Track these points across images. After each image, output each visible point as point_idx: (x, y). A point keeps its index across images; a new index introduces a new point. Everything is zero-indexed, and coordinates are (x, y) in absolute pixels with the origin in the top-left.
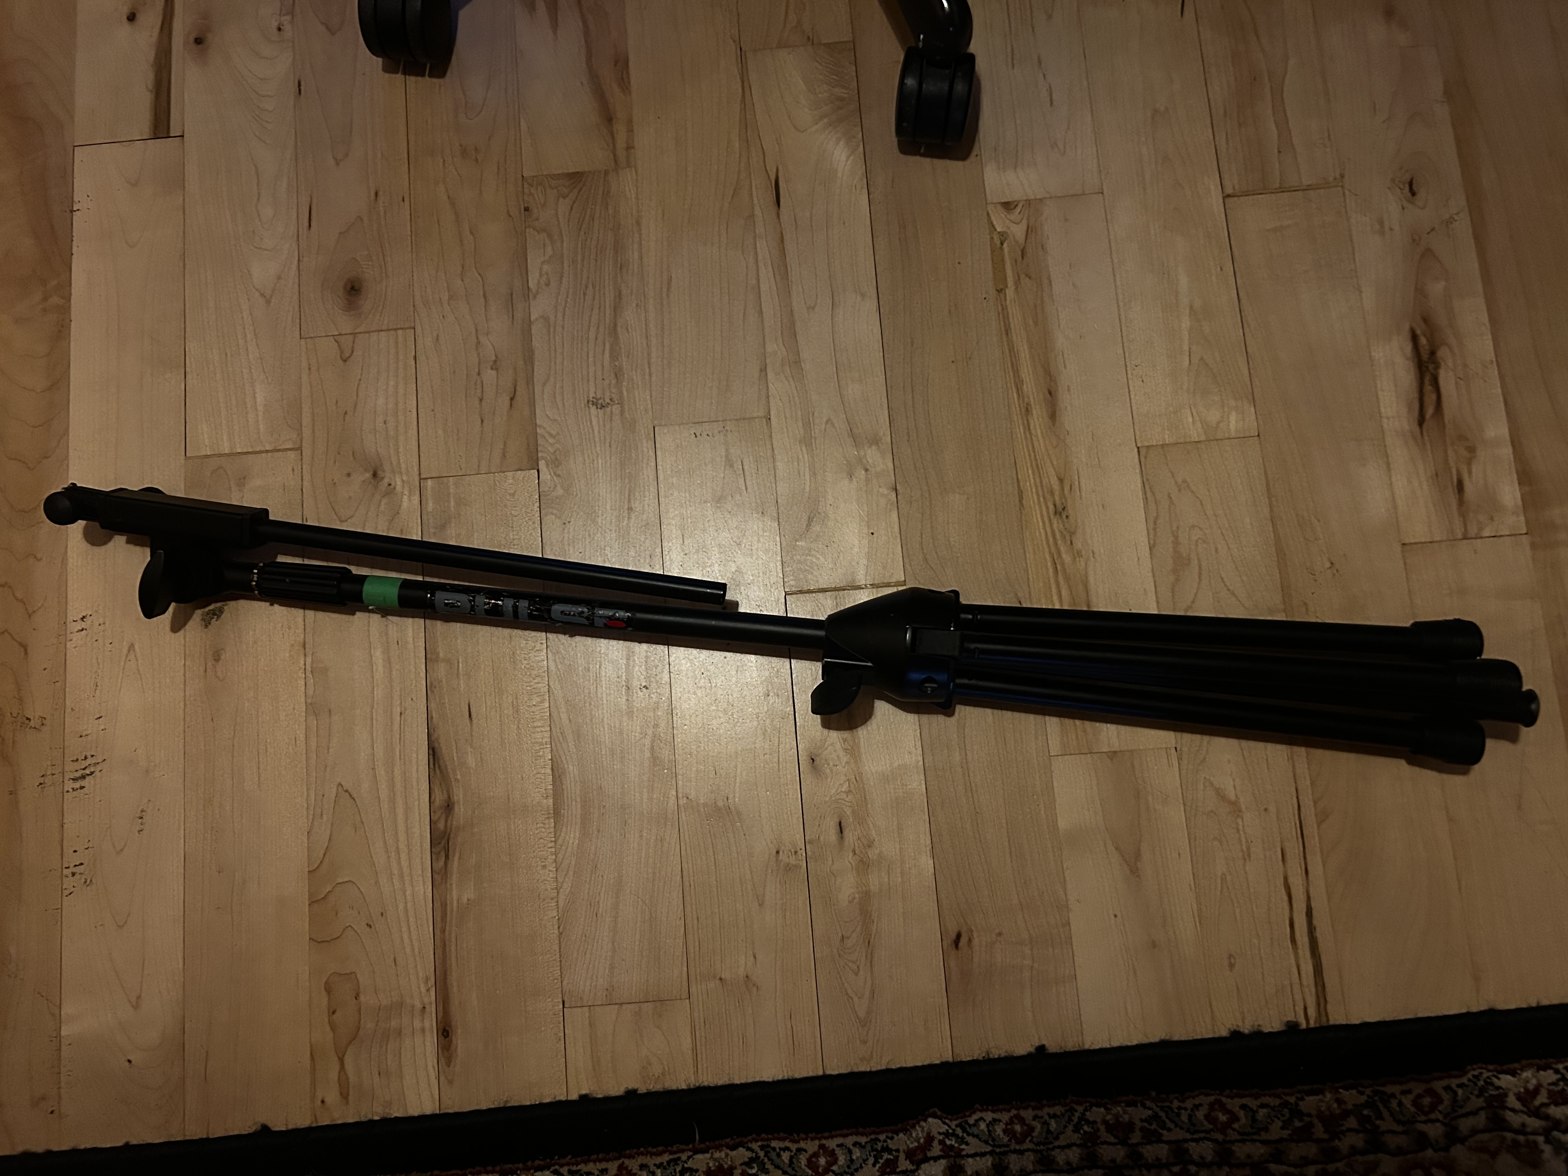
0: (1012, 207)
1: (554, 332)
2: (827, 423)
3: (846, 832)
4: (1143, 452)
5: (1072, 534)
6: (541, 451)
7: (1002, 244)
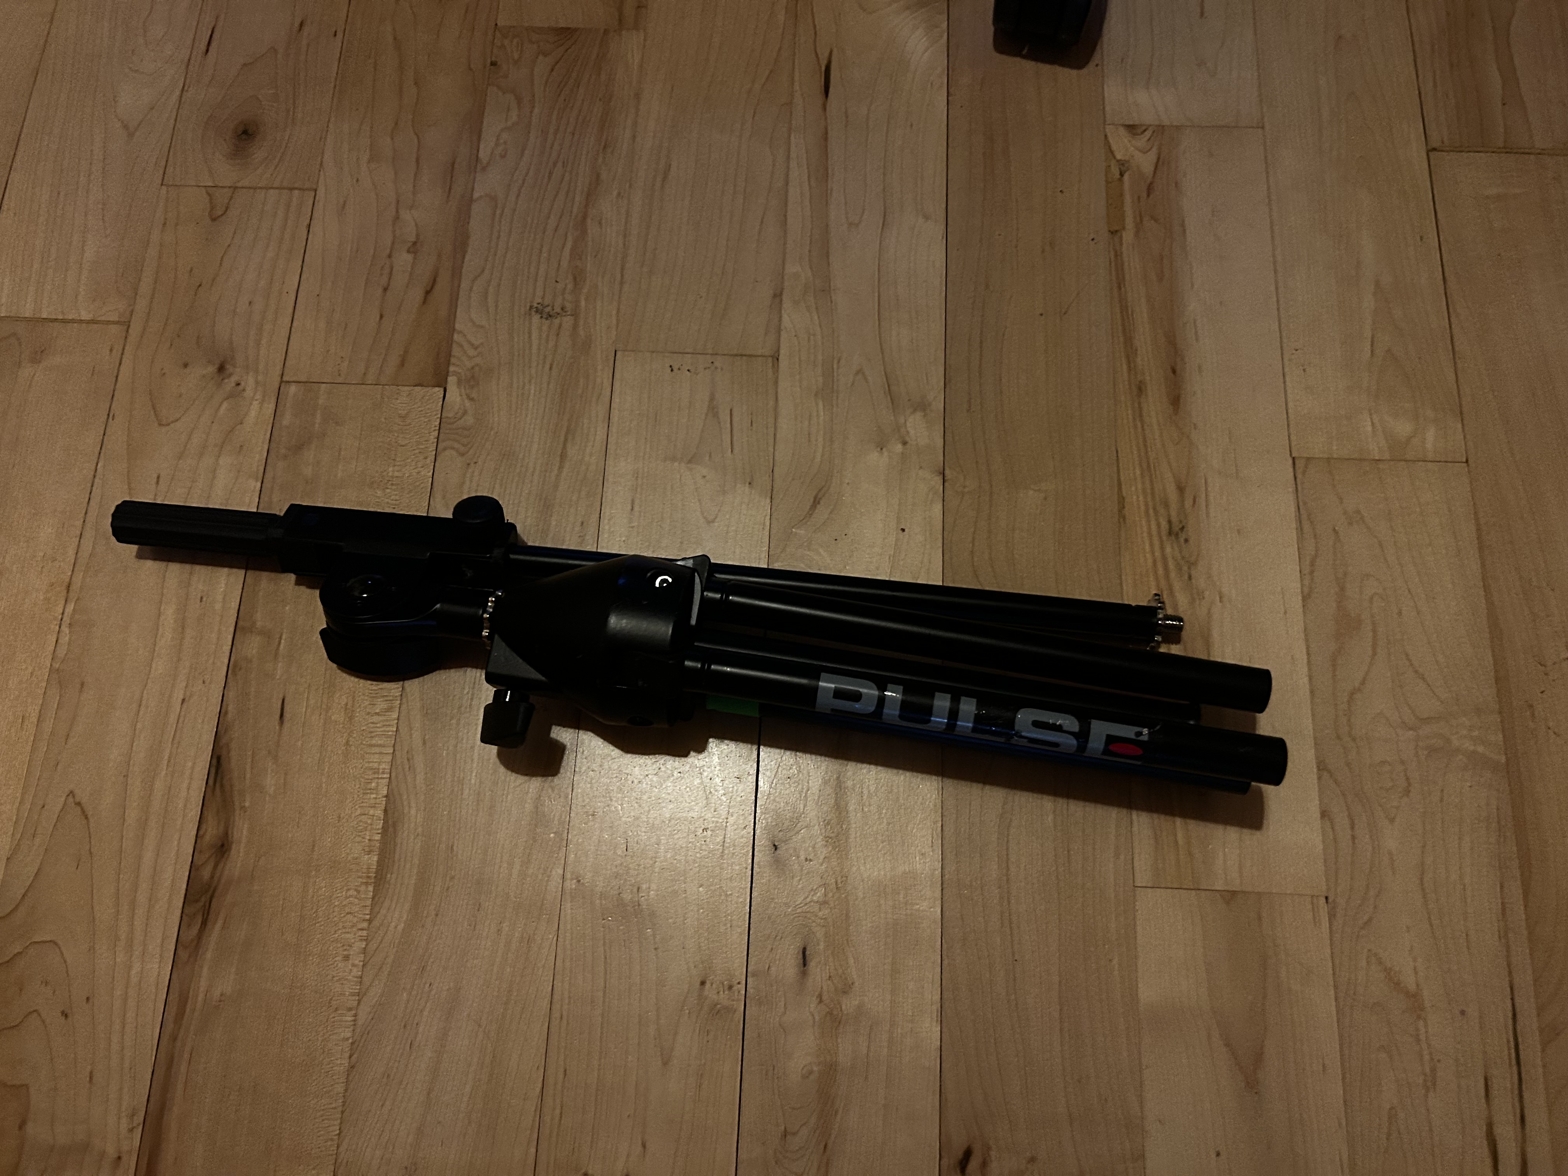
0: (1139, 131)
1: (501, 215)
2: (857, 373)
3: (812, 964)
4: (1300, 464)
5: (1192, 564)
6: (453, 364)
7: (1122, 175)
